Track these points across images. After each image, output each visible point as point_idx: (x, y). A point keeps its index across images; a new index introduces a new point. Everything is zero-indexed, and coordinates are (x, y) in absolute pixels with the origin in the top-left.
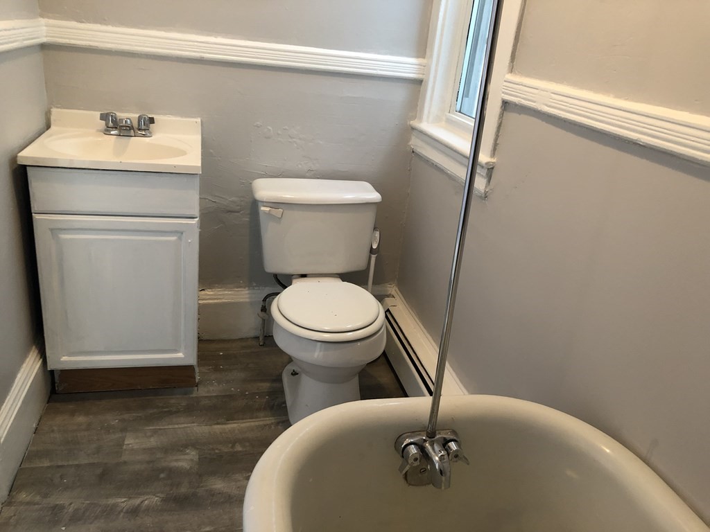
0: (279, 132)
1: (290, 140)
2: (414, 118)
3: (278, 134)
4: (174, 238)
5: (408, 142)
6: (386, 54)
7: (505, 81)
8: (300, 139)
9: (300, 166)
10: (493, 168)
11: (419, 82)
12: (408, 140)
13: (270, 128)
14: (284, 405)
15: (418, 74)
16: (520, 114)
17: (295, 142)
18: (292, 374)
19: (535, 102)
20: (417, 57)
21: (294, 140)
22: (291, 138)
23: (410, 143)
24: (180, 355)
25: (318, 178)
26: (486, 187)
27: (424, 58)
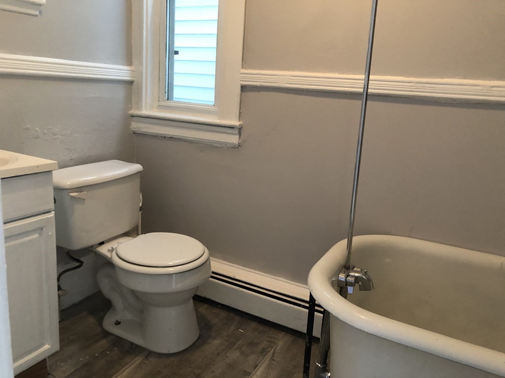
0: (45, 132)
1: (54, 137)
2: (131, 108)
3: (45, 134)
4: (36, 236)
5: (130, 126)
6: (109, 64)
7: (241, 74)
8: (61, 135)
9: (64, 157)
10: (241, 128)
11: (131, 83)
12: (130, 125)
13: (37, 129)
14: (134, 346)
15: (132, 77)
16: (259, 92)
17: (58, 138)
18: (116, 324)
19: (276, 83)
20: (128, 65)
21: (57, 136)
22: (55, 135)
23: (131, 127)
24: (47, 347)
25: (78, 165)
26: (239, 140)
27: (131, 65)
